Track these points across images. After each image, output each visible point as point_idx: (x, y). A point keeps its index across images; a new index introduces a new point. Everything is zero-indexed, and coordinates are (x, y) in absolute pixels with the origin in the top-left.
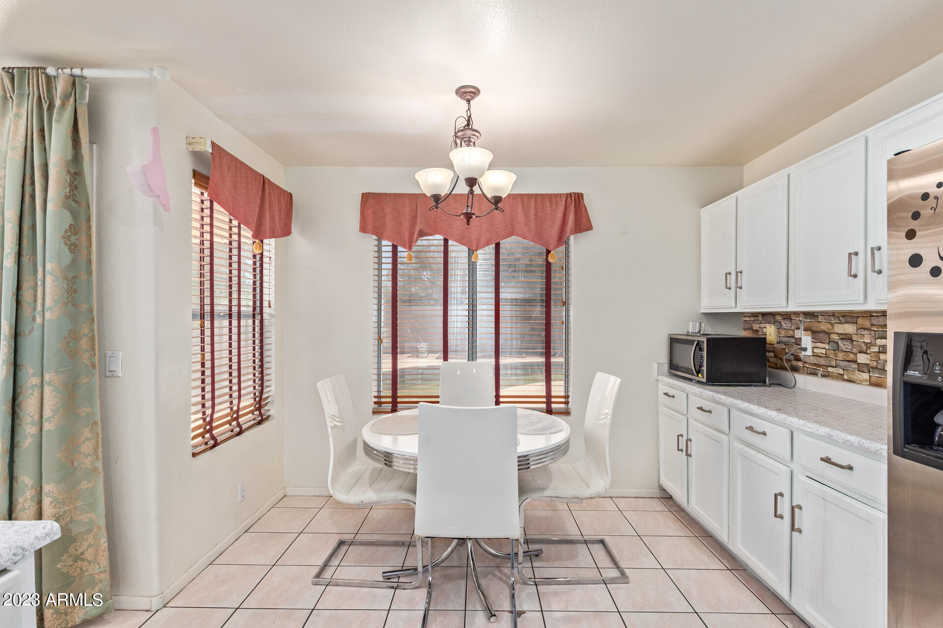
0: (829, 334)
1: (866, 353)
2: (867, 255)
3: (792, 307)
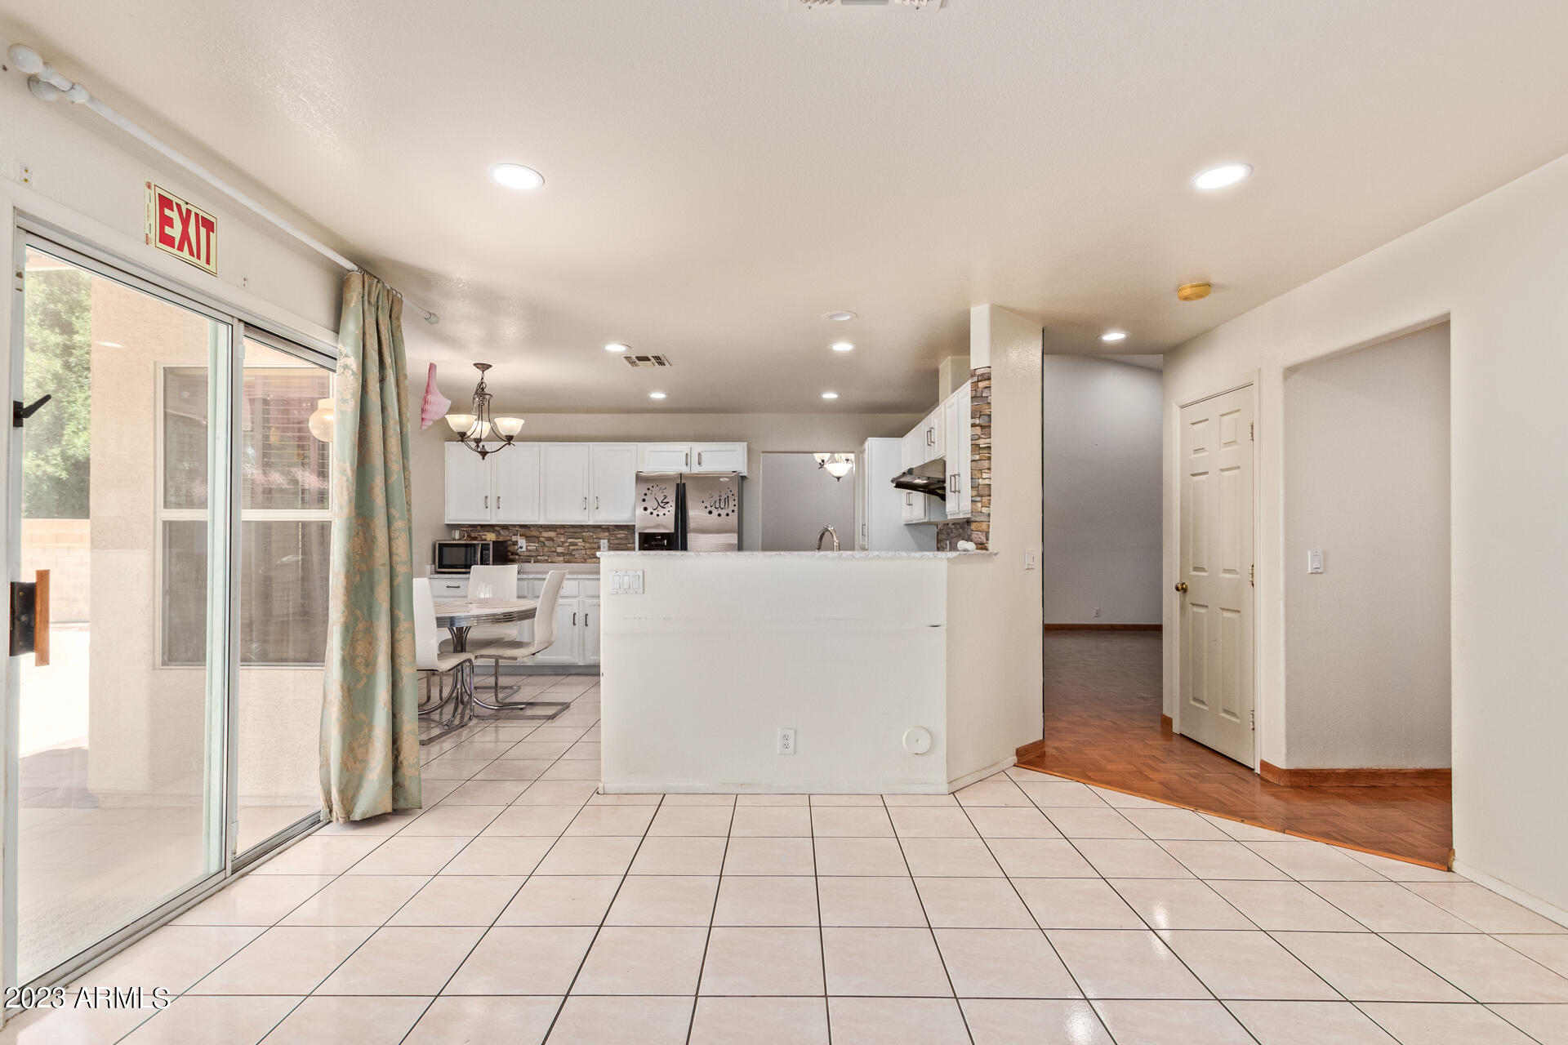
0: (538, 537)
1: (562, 547)
2: (591, 500)
3: (542, 522)
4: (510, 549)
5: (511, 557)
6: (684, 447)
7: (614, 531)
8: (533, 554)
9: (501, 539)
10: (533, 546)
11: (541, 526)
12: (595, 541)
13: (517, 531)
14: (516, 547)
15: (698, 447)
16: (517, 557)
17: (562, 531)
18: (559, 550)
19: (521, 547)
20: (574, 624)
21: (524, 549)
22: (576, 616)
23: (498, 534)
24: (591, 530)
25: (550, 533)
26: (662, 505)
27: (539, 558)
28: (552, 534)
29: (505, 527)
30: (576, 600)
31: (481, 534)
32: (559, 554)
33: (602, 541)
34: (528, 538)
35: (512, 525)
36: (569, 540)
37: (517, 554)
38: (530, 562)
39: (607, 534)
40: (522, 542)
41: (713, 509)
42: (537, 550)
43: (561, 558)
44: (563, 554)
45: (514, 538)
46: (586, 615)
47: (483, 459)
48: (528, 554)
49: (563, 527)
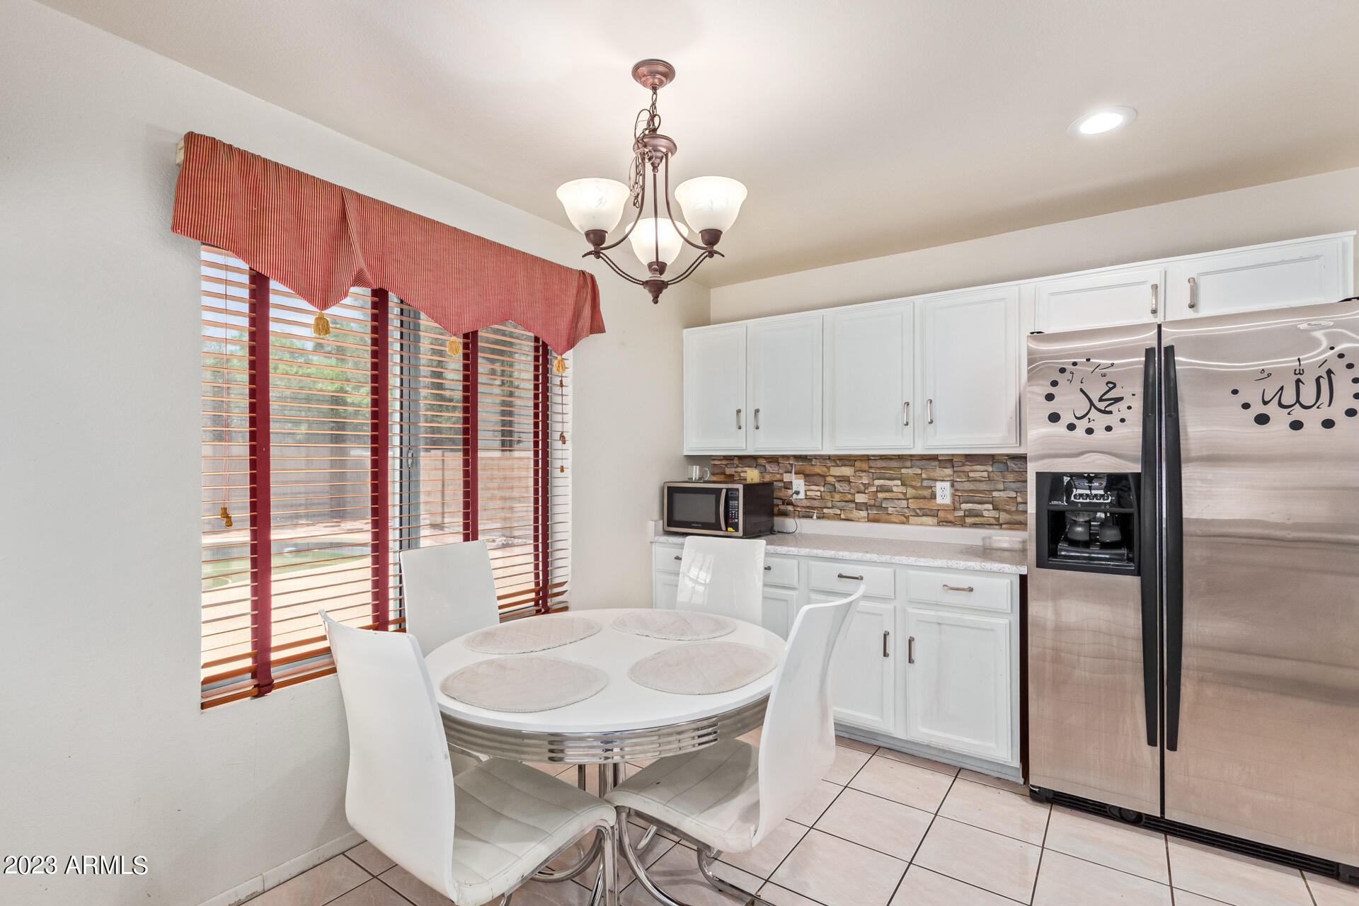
0: (824, 476)
1: (865, 493)
2: (918, 407)
3: (828, 450)
4: (783, 494)
5: (782, 507)
6: (1150, 271)
7: (964, 465)
8: (816, 504)
9: (767, 478)
10: (816, 491)
11: (829, 458)
12: (926, 483)
13: (791, 465)
14: (790, 492)
15: (1183, 267)
16: (790, 508)
17: (865, 466)
18: (860, 498)
19: (797, 493)
20: (885, 654)
21: (802, 496)
22: (890, 639)
23: (763, 471)
24: (919, 463)
25: (843, 468)
26: (1102, 405)
27: (825, 511)
28: (847, 471)
29: (774, 459)
30: (890, 606)
31: (739, 469)
32: (859, 506)
33: (939, 485)
34: (808, 477)
35: (783, 456)
36: (877, 482)
37: (790, 503)
38: (811, 517)
39: (949, 471)
40: (799, 484)
41: (1272, 410)
42: (822, 498)
43: (864, 514)
44: (865, 506)
45: (787, 478)
46: (911, 641)
47: (656, 301)
48: (807, 503)
49: (867, 458)
